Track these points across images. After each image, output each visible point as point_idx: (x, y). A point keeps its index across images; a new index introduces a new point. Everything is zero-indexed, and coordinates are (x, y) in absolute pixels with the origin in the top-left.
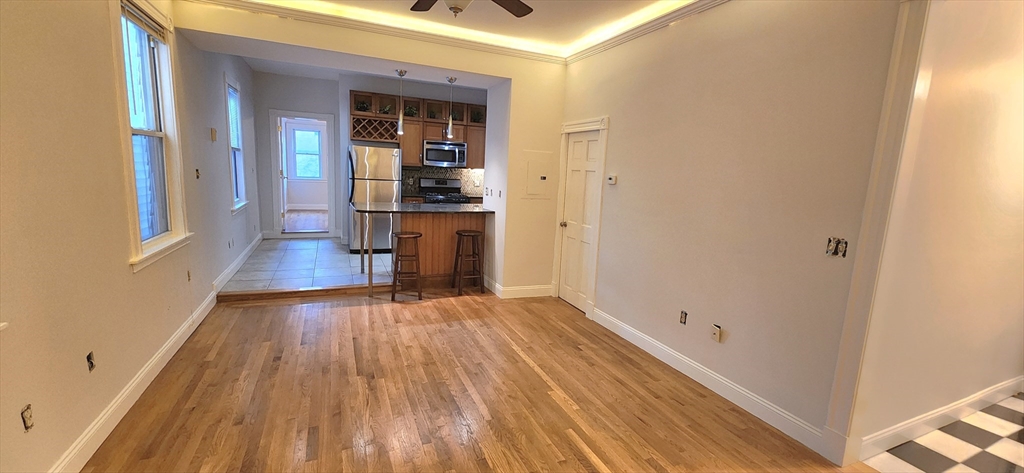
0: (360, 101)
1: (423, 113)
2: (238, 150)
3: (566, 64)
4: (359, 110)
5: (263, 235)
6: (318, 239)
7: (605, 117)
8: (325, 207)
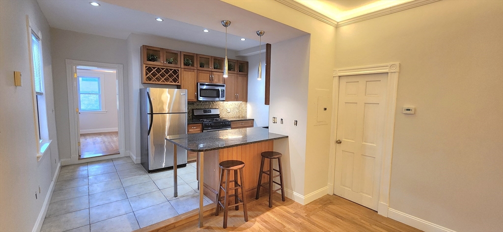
0: (150, 54)
1: (197, 65)
2: (41, 94)
3: (337, 26)
4: (150, 60)
5: (61, 163)
6: (112, 160)
7: (397, 63)
8: (116, 129)
